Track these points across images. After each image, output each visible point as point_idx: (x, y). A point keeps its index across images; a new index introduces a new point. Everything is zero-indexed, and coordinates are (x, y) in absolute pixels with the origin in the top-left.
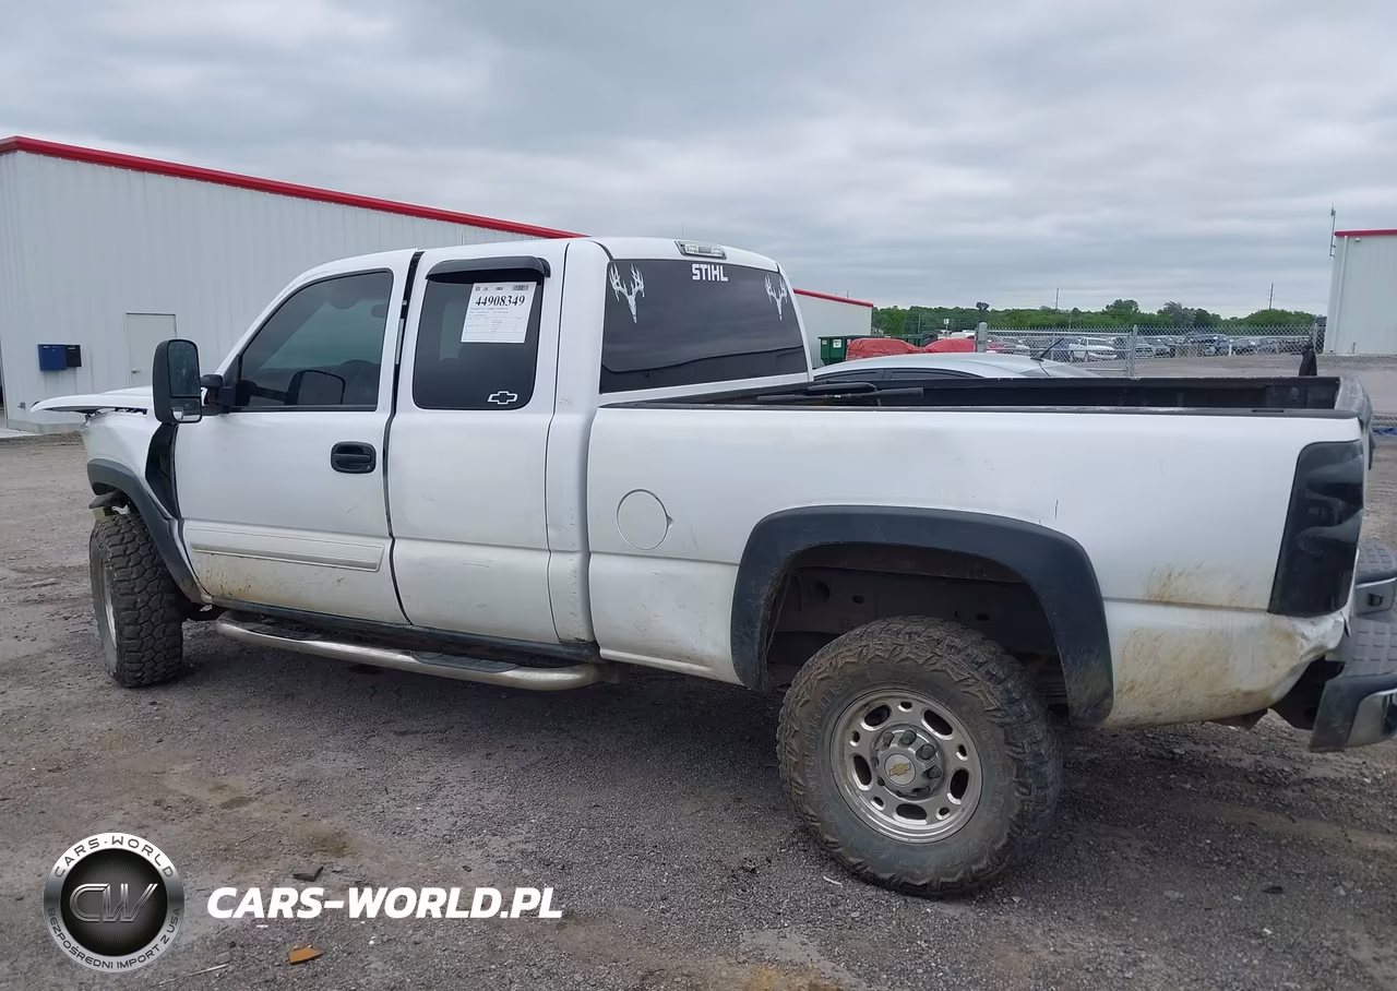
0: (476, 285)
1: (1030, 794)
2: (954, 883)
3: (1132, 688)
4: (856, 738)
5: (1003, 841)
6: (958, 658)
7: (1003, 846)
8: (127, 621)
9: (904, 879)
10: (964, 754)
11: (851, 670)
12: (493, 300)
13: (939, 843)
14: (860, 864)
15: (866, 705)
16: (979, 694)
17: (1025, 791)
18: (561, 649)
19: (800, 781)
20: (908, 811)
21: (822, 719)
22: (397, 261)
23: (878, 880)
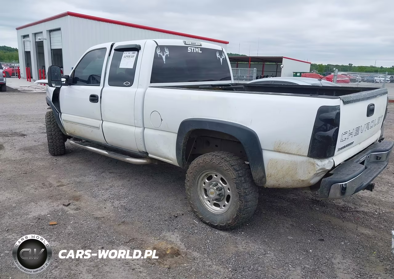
0: (124, 52)
1: (242, 203)
2: (223, 226)
3: (271, 176)
4: (205, 184)
5: (235, 216)
6: (226, 163)
7: (235, 217)
8: (50, 138)
9: (212, 223)
10: (229, 190)
11: (201, 164)
12: (127, 56)
13: (221, 215)
14: (202, 218)
15: (207, 174)
16: (230, 174)
17: (241, 202)
18: (139, 153)
19: (189, 194)
20: (216, 205)
21: (195, 177)
22: (108, 46)
23: (206, 223)
